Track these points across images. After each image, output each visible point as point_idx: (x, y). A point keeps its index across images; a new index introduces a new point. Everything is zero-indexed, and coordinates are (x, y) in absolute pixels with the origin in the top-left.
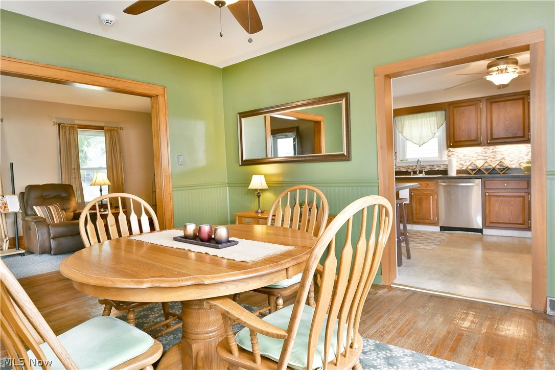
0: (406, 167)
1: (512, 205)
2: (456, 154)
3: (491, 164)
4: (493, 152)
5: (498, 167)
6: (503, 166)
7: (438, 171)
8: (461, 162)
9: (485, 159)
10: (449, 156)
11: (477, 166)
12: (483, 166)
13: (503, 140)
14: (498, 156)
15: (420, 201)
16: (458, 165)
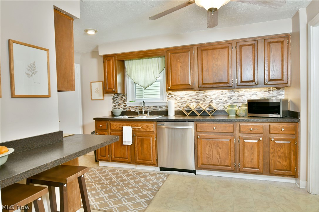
0: (135, 108)
1: (220, 148)
2: (175, 97)
3: (202, 106)
4: (203, 96)
5: (208, 109)
6: (212, 108)
7: (160, 111)
8: (179, 104)
9: (198, 102)
10: (169, 99)
11: (191, 109)
12: (196, 108)
13: (211, 86)
14: (207, 99)
15: (142, 142)
16: (176, 106)
